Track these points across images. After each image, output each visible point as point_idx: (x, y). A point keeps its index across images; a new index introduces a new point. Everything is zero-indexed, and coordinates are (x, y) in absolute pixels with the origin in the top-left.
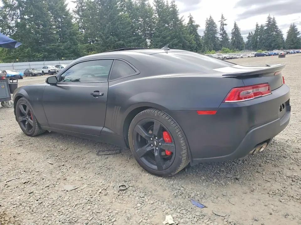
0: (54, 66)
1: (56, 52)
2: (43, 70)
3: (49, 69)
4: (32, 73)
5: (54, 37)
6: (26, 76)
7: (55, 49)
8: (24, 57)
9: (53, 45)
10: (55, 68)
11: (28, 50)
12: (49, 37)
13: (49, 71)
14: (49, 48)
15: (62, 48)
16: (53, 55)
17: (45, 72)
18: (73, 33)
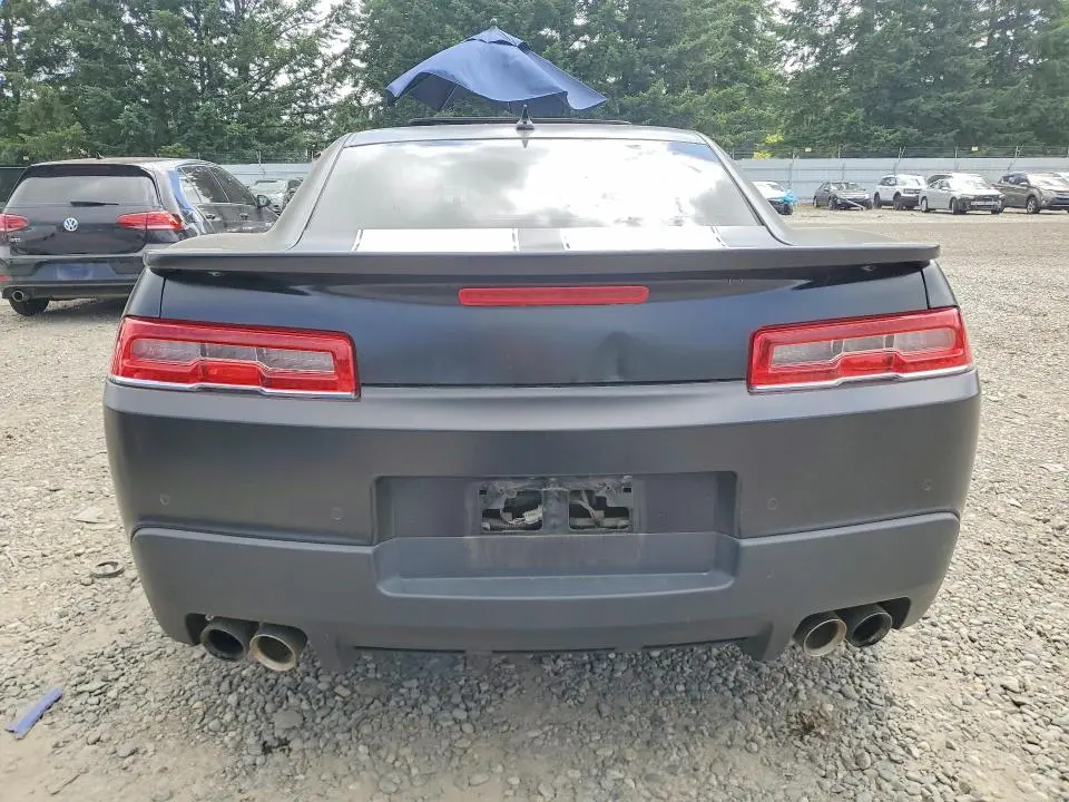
0: (921, 179)
1: (957, 124)
2: (878, 188)
3: (899, 188)
4: (835, 198)
5: (963, 66)
6: (818, 206)
7: (954, 113)
8: (837, 139)
9: (950, 99)
10: (924, 187)
11: (855, 118)
12: (946, 64)
13: (898, 194)
14: (933, 109)
15: (987, 107)
16: (940, 137)
17: (883, 197)
18: (1056, 45)
